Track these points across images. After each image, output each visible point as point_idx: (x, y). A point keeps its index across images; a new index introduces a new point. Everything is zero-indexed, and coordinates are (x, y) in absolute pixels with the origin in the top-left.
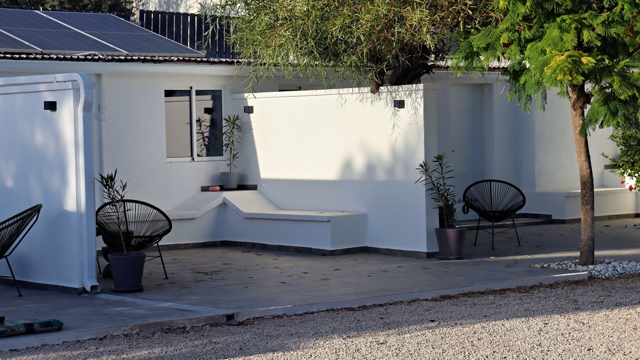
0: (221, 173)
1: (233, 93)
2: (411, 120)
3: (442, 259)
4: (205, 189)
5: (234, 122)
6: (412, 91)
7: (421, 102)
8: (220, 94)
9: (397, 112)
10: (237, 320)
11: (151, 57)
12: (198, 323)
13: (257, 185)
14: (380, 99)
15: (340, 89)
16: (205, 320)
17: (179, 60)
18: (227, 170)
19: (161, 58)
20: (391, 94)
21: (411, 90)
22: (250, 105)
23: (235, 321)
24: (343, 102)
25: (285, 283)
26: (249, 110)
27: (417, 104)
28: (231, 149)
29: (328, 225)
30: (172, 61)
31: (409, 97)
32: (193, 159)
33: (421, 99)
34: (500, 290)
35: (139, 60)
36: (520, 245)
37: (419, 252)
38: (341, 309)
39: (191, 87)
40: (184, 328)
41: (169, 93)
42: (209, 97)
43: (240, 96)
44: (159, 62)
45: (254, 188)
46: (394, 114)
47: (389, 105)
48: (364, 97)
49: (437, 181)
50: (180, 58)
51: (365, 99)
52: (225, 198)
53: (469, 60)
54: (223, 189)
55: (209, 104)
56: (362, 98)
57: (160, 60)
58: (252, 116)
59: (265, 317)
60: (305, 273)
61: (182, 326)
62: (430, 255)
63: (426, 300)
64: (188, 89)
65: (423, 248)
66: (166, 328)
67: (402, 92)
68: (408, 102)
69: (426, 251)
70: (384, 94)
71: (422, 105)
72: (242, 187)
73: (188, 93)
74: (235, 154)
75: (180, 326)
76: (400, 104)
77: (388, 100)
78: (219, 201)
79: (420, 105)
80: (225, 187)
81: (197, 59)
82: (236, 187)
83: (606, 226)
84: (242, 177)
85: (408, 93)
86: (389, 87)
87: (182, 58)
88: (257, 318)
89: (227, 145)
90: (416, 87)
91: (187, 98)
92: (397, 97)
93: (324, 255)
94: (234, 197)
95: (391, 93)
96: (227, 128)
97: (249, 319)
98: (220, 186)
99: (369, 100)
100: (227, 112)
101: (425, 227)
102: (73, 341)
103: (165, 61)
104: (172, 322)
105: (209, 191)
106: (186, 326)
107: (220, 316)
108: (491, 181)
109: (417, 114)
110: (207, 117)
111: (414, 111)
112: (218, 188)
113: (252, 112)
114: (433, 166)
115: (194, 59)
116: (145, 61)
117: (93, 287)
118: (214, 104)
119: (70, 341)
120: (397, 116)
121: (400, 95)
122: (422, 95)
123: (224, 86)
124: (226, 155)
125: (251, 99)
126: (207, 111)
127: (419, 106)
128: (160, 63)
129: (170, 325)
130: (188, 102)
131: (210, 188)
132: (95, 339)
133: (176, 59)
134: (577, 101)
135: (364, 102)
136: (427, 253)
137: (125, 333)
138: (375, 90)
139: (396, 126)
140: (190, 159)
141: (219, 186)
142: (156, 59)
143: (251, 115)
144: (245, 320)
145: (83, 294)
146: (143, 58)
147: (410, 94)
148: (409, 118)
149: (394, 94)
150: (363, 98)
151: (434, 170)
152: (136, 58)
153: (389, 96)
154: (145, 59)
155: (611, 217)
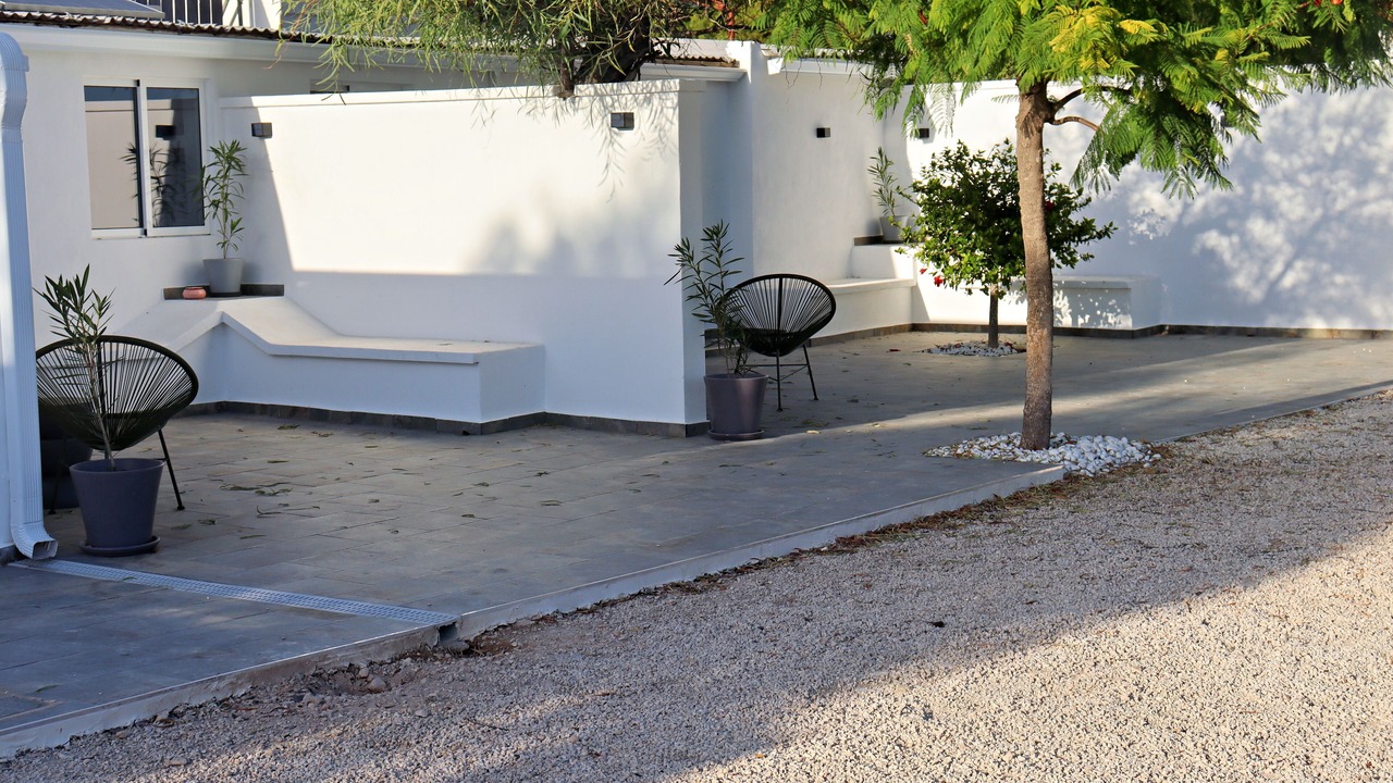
0: (205, 261)
1: (223, 94)
2: (649, 153)
3: (724, 439)
4: (172, 294)
5: (231, 157)
6: (652, 94)
7: (672, 115)
8: (195, 96)
9: (615, 136)
10: (461, 637)
11: (55, 14)
12: (380, 653)
13: (283, 286)
14: (576, 110)
15: (481, 90)
16: (395, 645)
17: (113, 23)
18: (216, 254)
19: (76, 17)
20: (602, 100)
21: (650, 92)
22: (264, 120)
23: (459, 640)
24: (486, 116)
25: (472, 516)
26: (262, 131)
27: (664, 120)
28: (225, 210)
29: (475, 373)
30: (100, 24)
31: (645, 105)
32: (145, 233)
33: (675, 109)
34: (936, 517)
35: (29, 19)
36: (816, 399)
37: (667, 425)
38: (666, 588)
39: (138, 82)
40: (352, 668)
41: (93, 93)
42: (167, 103)
43: (241, 101)
44: (72, 24)
45: (277, 291)
46: (608, 141)
47: (598, 123)
48: (539, 104)
49: (708, 281)
50: (115, 18)
51: (540, 110)
52: (223, 315)
53: (815, 27)
54: (212, 294)
55: (167, 119)
56: (531, 107)
57: (75, 21)
58: (269, 143)
59: (521, 623)
60: (483, 484)
61: (347, 665)
62: (691, 431)
63: (818, 552)
64: (132, 85)
65: (679, 418)
66: (312, 672)
67: (626, 95)
68: (642, 117)
69: (684, 423)
70: (586, 100)
71: (676, 121)
72: (249, 290)
73: (131, 93)
74: (235, 221)
75: (341, 664)
76: (625, 121)
77: (595, 111)
78: (212, 321)
79: (672, 123)
80: (214, 290)
81: (152, 22)
82: (236, 289)
83: (892, 350)
84: (248, 269)
85: (641, 97)
86: (598, 85)
87: (120, 19)
88: (504, 627)
89: (215, 204)
90: (663, 85)
91: (129, 104)
92: (616, 105)
93: (466, 433)
94: (240, 310)
95: (602, 97)
96: (218, 168)
97: (486, 631)
98: (207, 288)
99: (550, 112)
100: (213, 134)
101: (683, 373)
102: (97, 735)
103: (85, 23)
104: (324, 657)
105: (182, 298)
106: (355, 663)
107: (426, 632)
108: (781, 277)
109: (664, 140)
110: (164, 145)
111: (657, 134)
112: (202, 292)
113: (270, 135)
114: (699, 248)
115: (145, 22)
116: (41, 21)
117: (39, 547)
118: (176, 118)
119: (87, 733)
120: (616, 146)
121: (623, 100)
122: (676, 101)
123: (204, 81)
124: (213, 222)
125: (268, 107)
126: (162, 132)
127: (668, 124)
128: (72, 27)
129: (320, 664)
130: (131, 114)
131: (185, 293)
132: (149, 722)
133: (108, 20)
134: (1033, 117)
135: (539, 116)
136: (687, 427)
137: (220, 698)
138: (567, 89)
139: (612, 166)
140: (138, 231)
141: (205, 288)
142: (66, 17)
143: (267, 140)
144: (478, 634)
145: (13, 561)
146: (38, 14)
147: (648, 100)
148: (646, 148)
149: (608, 99)
150: (536, 107)
151: (706, 258)
152: (24, 14)
153: (597, 104)
154: (43, 16)
155: (877, 332)
